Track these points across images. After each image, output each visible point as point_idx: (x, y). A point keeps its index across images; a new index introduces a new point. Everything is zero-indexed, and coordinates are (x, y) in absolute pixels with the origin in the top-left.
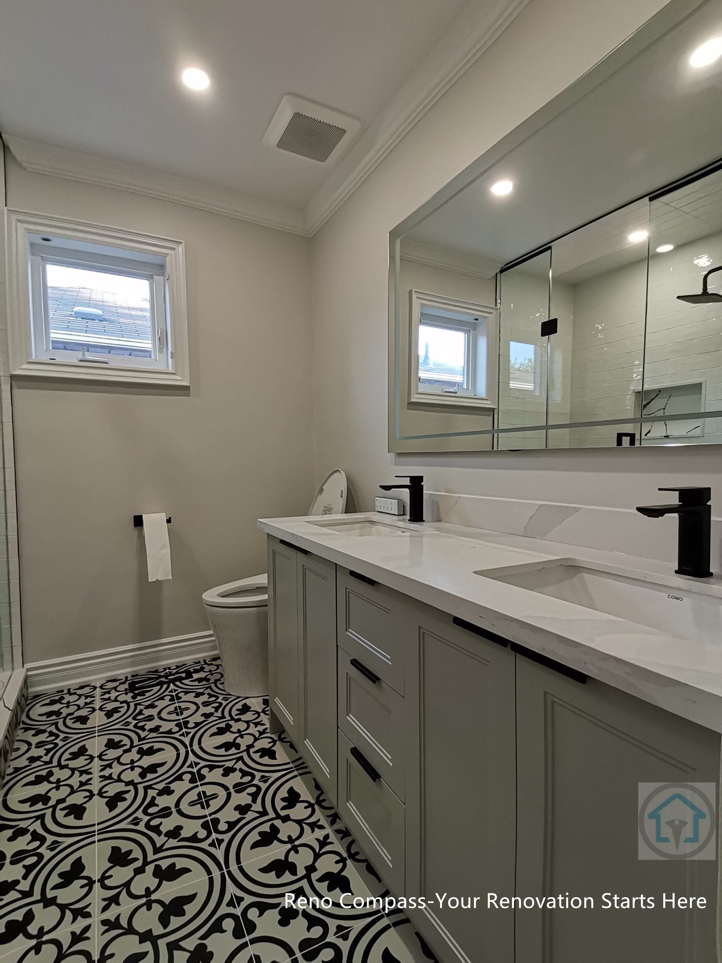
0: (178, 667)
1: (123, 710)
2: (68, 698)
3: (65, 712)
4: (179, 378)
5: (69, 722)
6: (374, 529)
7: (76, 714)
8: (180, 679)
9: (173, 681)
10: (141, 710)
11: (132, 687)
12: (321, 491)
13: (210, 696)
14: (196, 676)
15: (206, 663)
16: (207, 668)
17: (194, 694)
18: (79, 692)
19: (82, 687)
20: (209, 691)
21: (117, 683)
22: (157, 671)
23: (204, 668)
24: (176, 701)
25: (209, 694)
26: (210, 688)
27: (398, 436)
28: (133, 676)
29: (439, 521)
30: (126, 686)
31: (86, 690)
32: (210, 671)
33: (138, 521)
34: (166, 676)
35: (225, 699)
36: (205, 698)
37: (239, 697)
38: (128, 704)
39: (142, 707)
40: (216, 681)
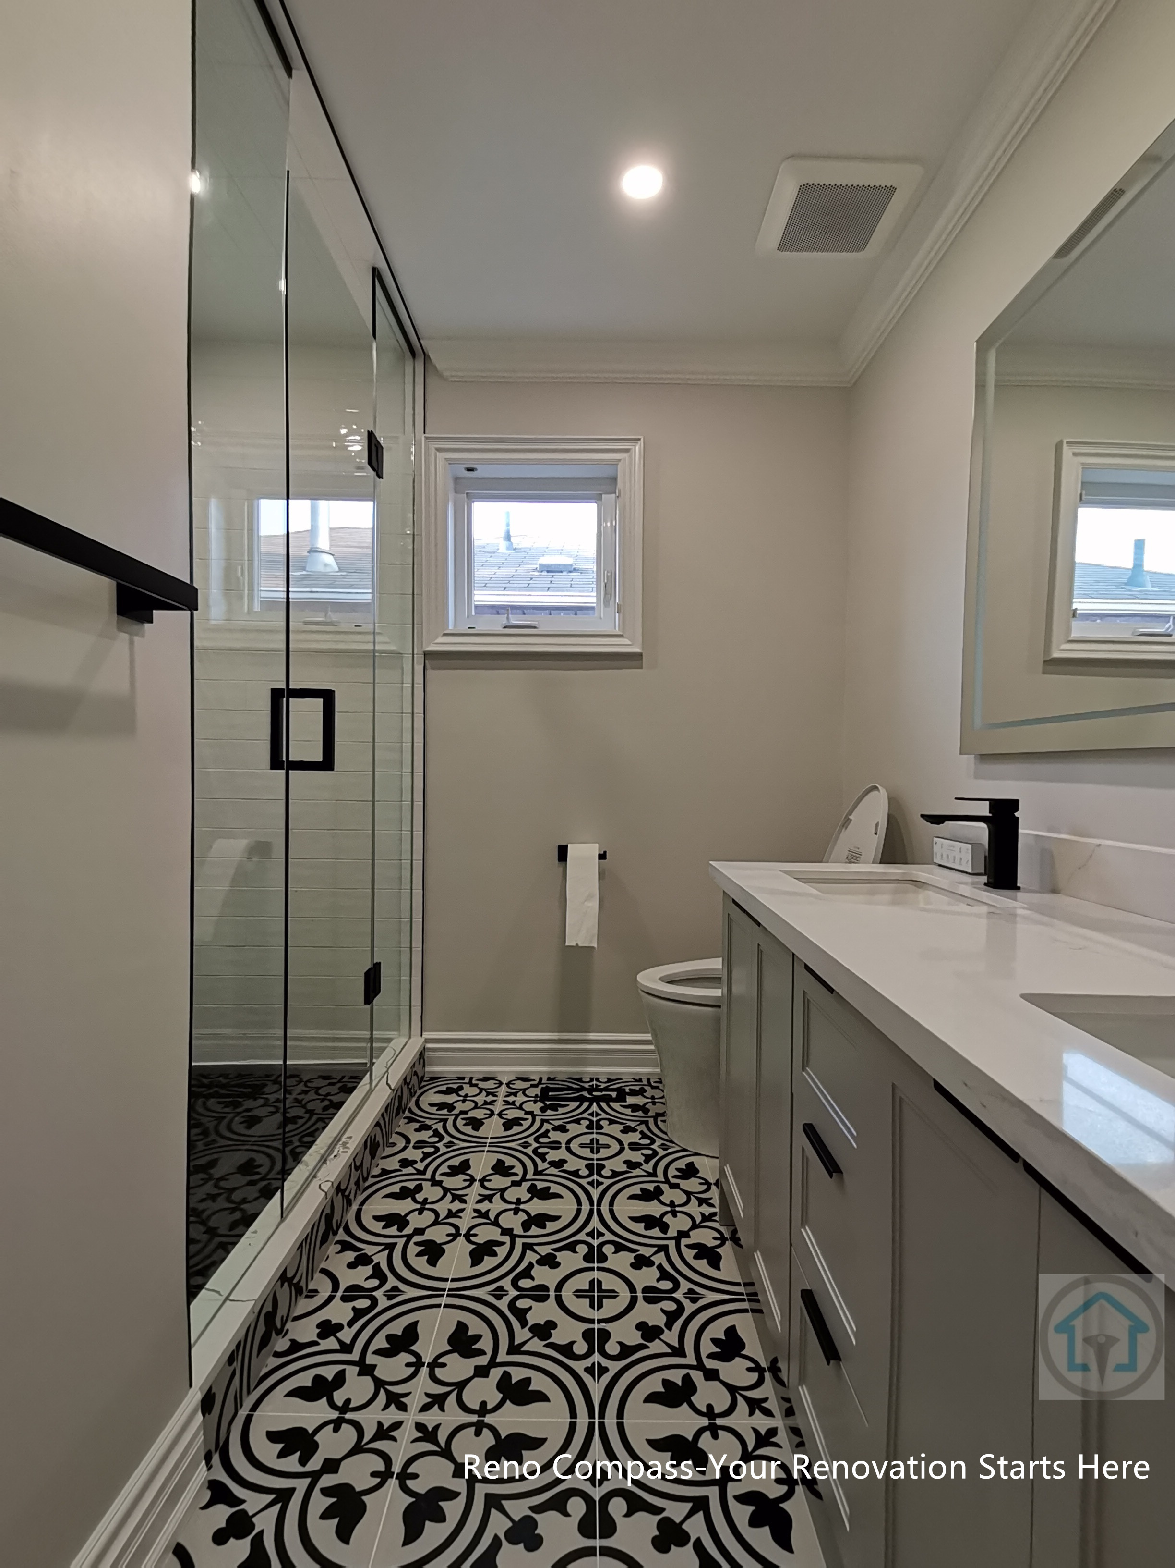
0: (609, 1080)
1: (526, 1124)
2: (467, 1090)
3: (459, 1107)
4: (627, 641)
5: (460, 1123)
6: (922, 896)
7: (470, 1114)
8: (608, 1099)
9: (598, 1100)
10: (547, 1131)
11: (544, 1096)
12: (847, 821)
13: (644, 1136)
14: (630, 1100)
15: (649, 1084)
16: (650, 1092)
17: (621, 1127)
18: (482, 1085)
19: (486, 1079)
20: (643, 1127)
21: (527, 1084)
22: (580, 1080)
23: (645, 1091)
24: (595, 1131)
25: (642, 1132)
26: (646, 1123)
27: (978, 722)
28: (549, 1079)
29: (1054, 891)
30: (537, 1091)
31: (490, 1084)
32: (653, 1097)
33: (562, 853)
34: (591, 1090)
35: (664, 1147)
36: (635, 1137)
37: (684, 1150)
38: (534, 1116)
39: (550, 1127)
40: (658, 1115)
